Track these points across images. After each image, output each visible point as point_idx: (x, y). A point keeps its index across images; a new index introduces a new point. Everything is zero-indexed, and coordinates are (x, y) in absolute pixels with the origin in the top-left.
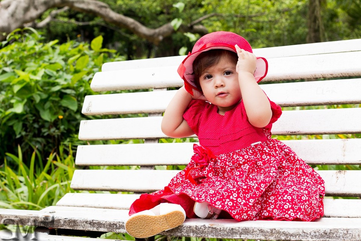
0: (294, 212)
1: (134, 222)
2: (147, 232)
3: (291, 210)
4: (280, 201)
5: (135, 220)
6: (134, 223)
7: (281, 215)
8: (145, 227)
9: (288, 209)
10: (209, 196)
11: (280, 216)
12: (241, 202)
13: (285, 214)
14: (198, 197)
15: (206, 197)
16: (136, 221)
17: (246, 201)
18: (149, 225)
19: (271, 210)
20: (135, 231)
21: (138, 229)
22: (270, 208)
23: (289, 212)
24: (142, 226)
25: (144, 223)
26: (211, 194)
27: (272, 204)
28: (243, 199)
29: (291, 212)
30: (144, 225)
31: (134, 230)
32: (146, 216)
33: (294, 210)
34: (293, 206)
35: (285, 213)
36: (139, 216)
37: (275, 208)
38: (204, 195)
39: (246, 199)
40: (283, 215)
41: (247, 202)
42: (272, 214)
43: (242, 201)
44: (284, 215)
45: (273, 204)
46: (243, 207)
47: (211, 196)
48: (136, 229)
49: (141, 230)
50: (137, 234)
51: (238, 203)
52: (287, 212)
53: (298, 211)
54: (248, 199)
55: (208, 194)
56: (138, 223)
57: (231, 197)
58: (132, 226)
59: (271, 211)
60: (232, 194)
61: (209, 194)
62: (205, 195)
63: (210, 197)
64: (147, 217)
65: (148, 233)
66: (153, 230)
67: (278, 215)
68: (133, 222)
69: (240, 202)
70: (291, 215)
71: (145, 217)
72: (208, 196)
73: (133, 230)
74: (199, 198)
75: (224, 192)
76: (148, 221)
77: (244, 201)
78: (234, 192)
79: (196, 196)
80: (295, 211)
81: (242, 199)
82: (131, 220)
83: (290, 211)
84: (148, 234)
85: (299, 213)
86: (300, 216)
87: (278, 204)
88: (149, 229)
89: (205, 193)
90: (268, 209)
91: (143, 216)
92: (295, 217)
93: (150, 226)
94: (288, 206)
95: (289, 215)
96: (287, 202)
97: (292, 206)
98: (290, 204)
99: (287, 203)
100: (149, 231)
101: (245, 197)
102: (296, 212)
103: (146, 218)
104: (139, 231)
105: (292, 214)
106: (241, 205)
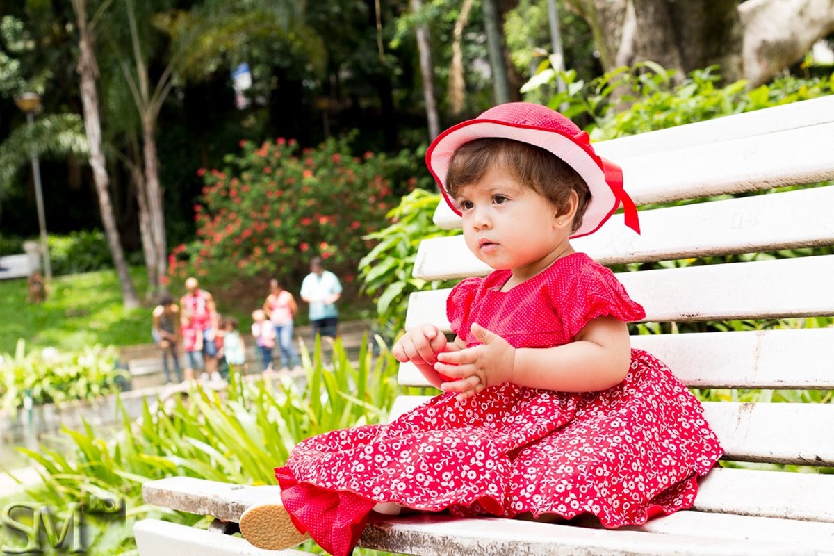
0: (578, 500)
1: (255, 519)
2: (284, 538)
3: (573, 496)
4: (549, 477)
5: (256, 516)
6: (255, 522)
7: (547, 506)
8: (278, 528)
9: (566, 494)
10: (355, 476)
11: (547, 508)
12: (424, 482)
13: (557, 505)
14: (330, 480)
15: (348, 479)
16: (258, 518)
17: (435, 477)
18: (285, 525)
19: (528, 495)
20: (259, 537)
21: (265, 533)
22: (526, 491)
23: (567, 500)
24: (272, 527)
25: (274, 520)
26: (360, 473)
27: (531, 483)
28: (429, 474)
29: (572, 499)
30: (274, 525)
31: (258, 535)
32: (275, 506)
33: (578, 496)
34: (578, 485)
35: (557, 503)
36: (261, 508)
37: (537, 491)
38: (341, 473)
39: (436, 474)
40: (552, 506)
41: (438, 480)
42: (529, 505)
43: (426, 479)
44: (556, 507)
45: (533, 483)
46: (428, 492)
47: (359, 476)
48: (262, 534)
49: (270, 535)
50: (264, 542)
51: (417, 484)
52: (562, 499)
53: (588, 497)
54: (440, 473)
55: (350, 472)
56: (262, 521)
57: (473, 461)
58: (253, 528)
59: (528, 499)
60: (473, 454)
61: (354, 473)
62: (344, 475)
63: (356, 479)
64: (278, 509)
65: (285, 540)
66: (294, 534)
67: (543, 506)
68: (252, 520)
69: (421, 480)
70: (572, 506)
71: (273, 508)
72: (353, 478)
73: (255, 536)
74: (332, 483)
75: (458, 451)
76: (281, 516)
77: (431, 479)
78: (479, 449)
79: (325, 480)
80: (581, 496)
81: (426, 475)
82: (248, 516)
83: (568, 496)
84: (285, 542)
85: (590, 502)
86: (591, 508)
87: (544, 483)
88: (286, 532)
89: (344, 471)
90: (522, 492)
91: (270, 507)
92: (580, 509)
93: (287, 527)
94: (566, 486)
95: (568, 505)
96: (563, 479)
97: (574, 487)
98: (569, 482)
99: (563, 481)
100: (287, 536)
101: (432, 470)
102: (583, 499)
103: (276, 512)
104: (267, 538)
105: (575, 505)
106: (424, 487)
